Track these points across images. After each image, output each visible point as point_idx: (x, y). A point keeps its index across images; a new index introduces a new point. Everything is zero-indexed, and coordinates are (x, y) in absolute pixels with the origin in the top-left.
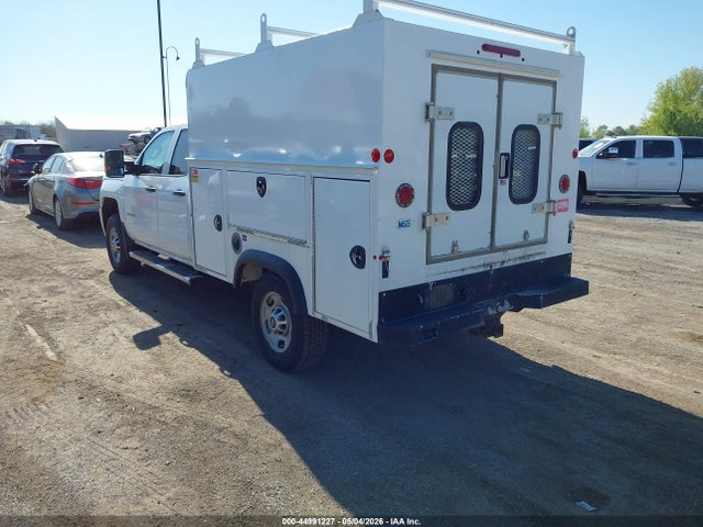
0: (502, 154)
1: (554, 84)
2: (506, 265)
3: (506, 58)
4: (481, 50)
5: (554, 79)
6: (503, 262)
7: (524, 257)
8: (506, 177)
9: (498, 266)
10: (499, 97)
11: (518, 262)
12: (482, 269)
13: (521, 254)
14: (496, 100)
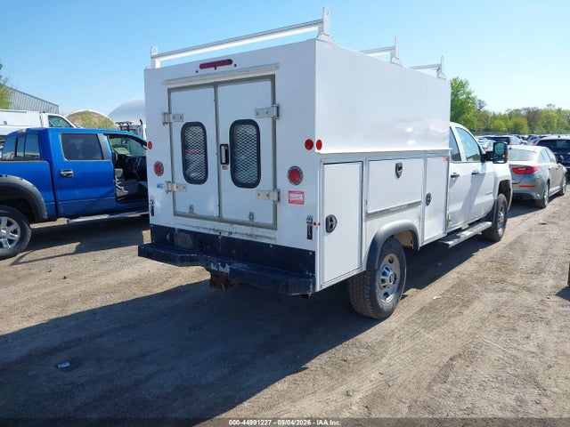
0: (221, 145)
1: (272, 78)
2: (232, 236)
3: (220, 69)
4: (198, 69)
5: (272, 73)
6: (231, 233)
7: (251, 235)
8: (227, 162)
9: (226, 235)
10: (216, 100)
11: (245, 238)
12: (212, 232)
13: (249, 233)
14: (214, 103)
